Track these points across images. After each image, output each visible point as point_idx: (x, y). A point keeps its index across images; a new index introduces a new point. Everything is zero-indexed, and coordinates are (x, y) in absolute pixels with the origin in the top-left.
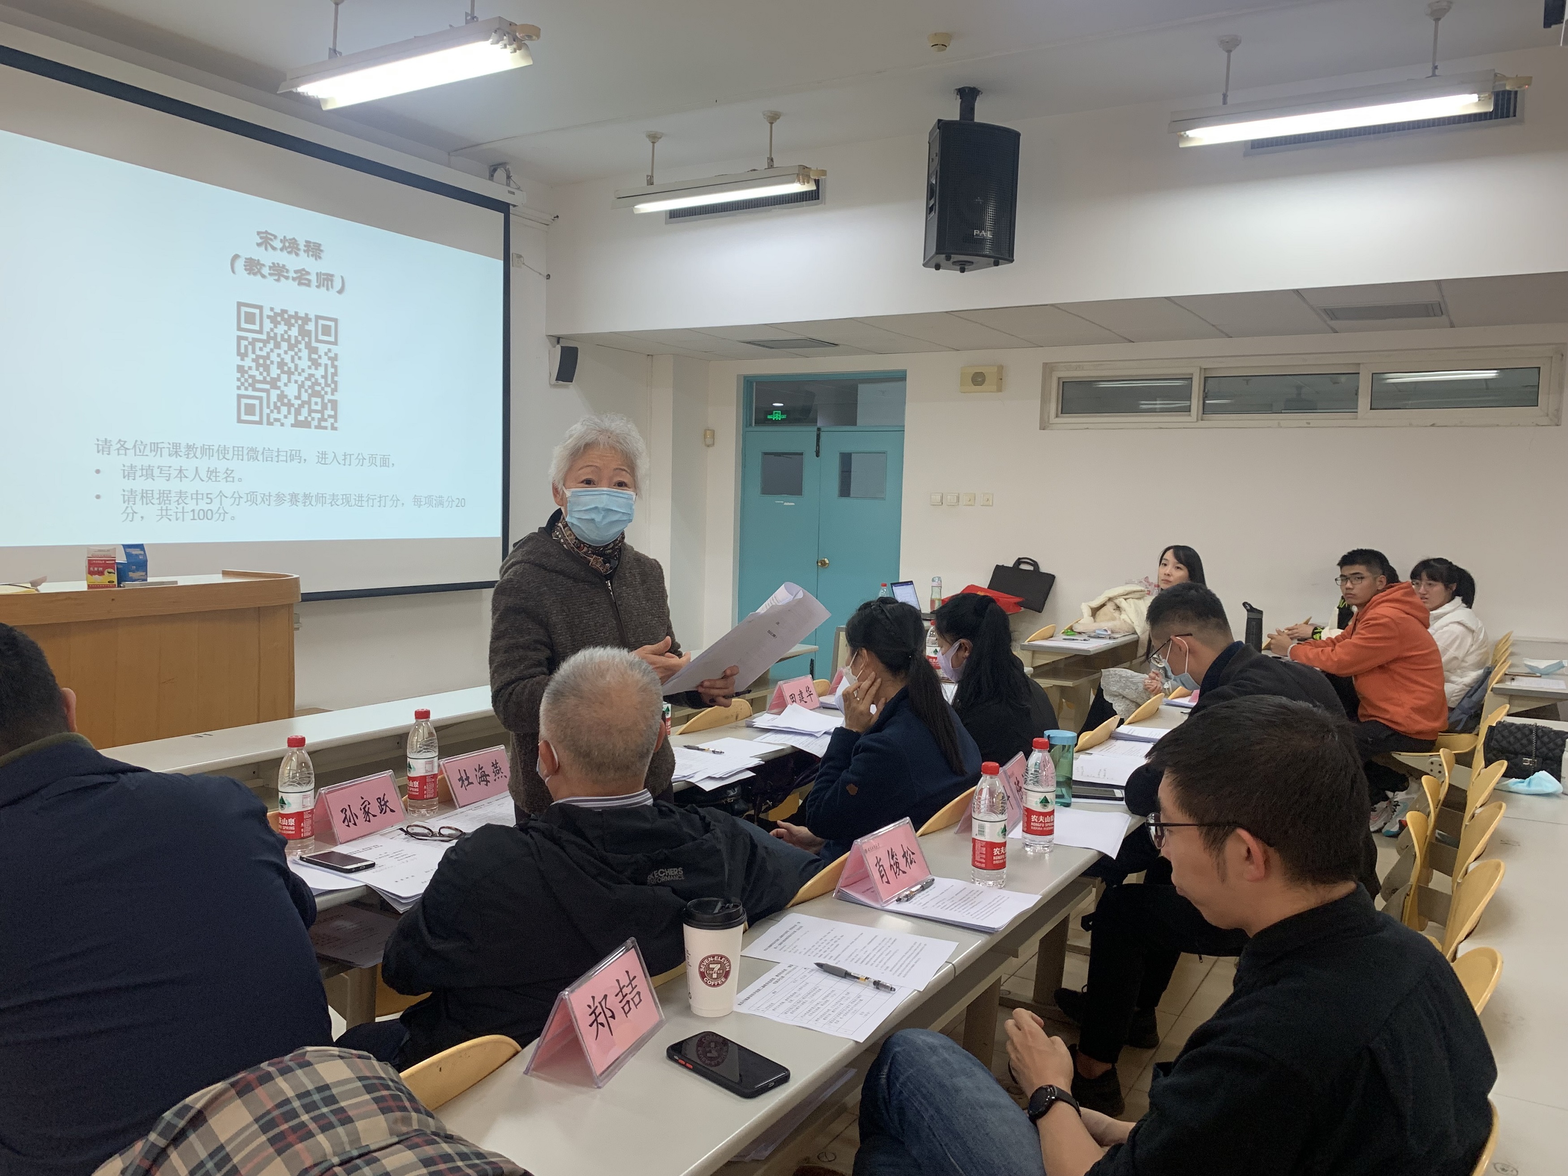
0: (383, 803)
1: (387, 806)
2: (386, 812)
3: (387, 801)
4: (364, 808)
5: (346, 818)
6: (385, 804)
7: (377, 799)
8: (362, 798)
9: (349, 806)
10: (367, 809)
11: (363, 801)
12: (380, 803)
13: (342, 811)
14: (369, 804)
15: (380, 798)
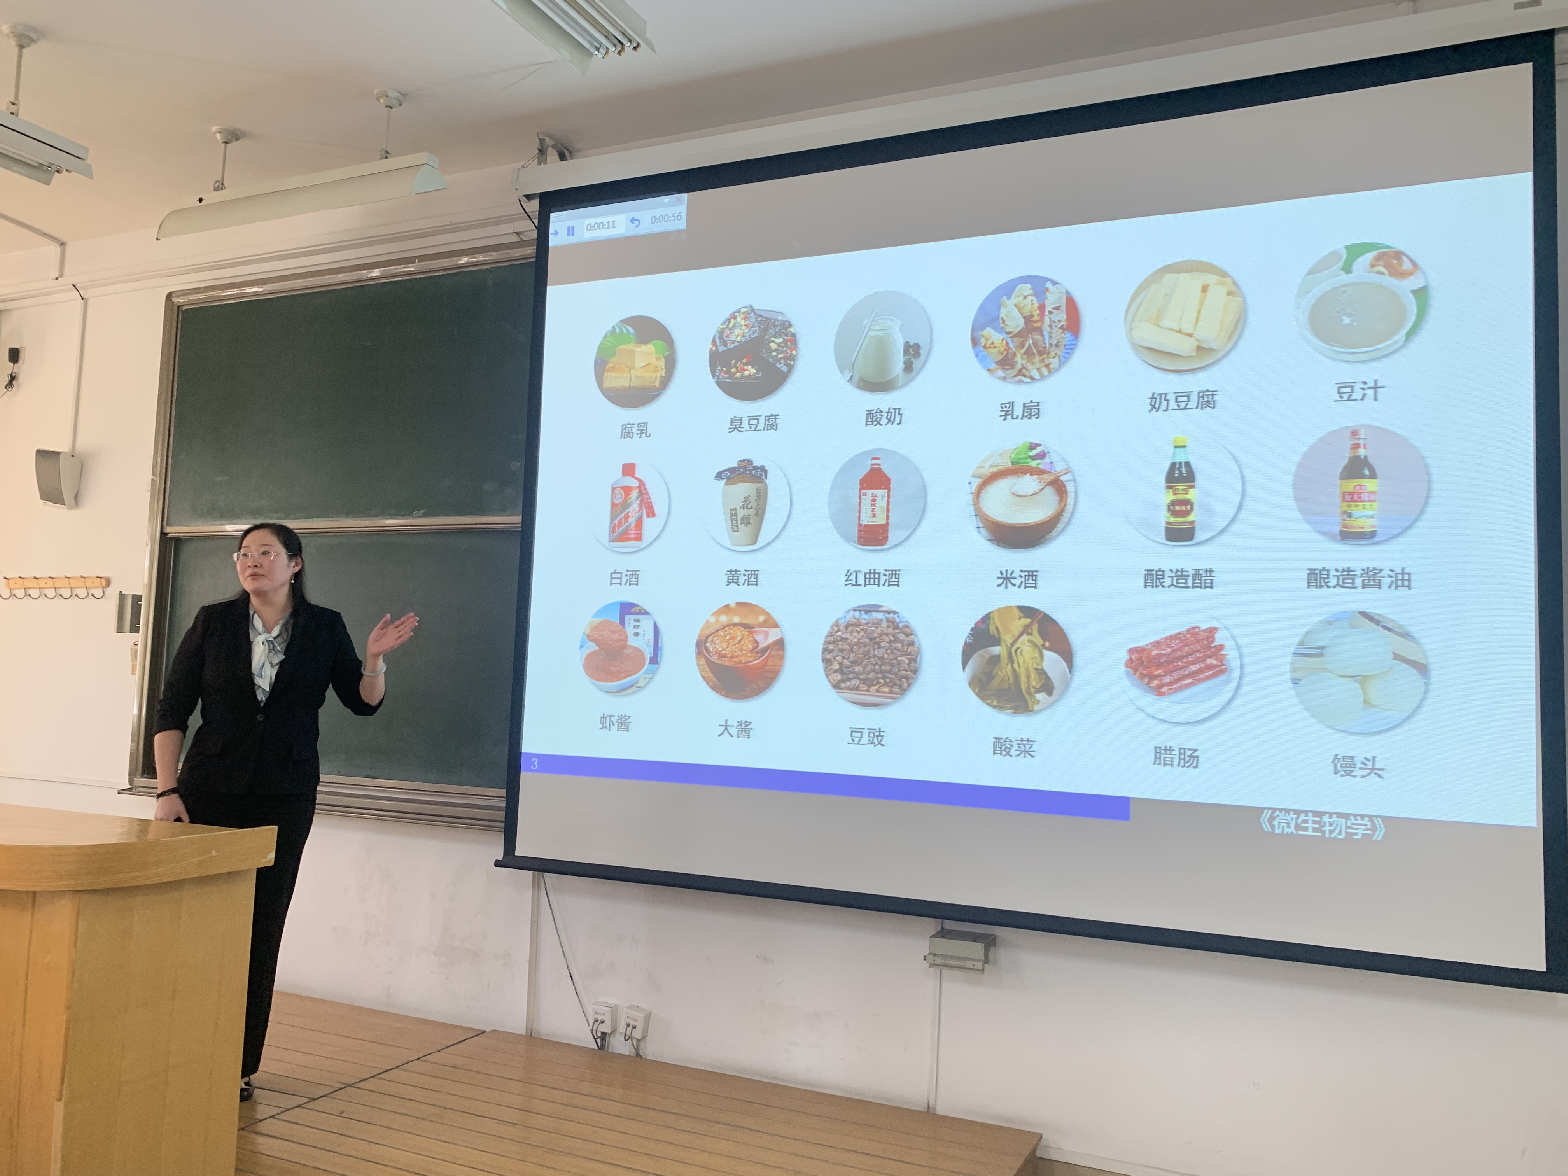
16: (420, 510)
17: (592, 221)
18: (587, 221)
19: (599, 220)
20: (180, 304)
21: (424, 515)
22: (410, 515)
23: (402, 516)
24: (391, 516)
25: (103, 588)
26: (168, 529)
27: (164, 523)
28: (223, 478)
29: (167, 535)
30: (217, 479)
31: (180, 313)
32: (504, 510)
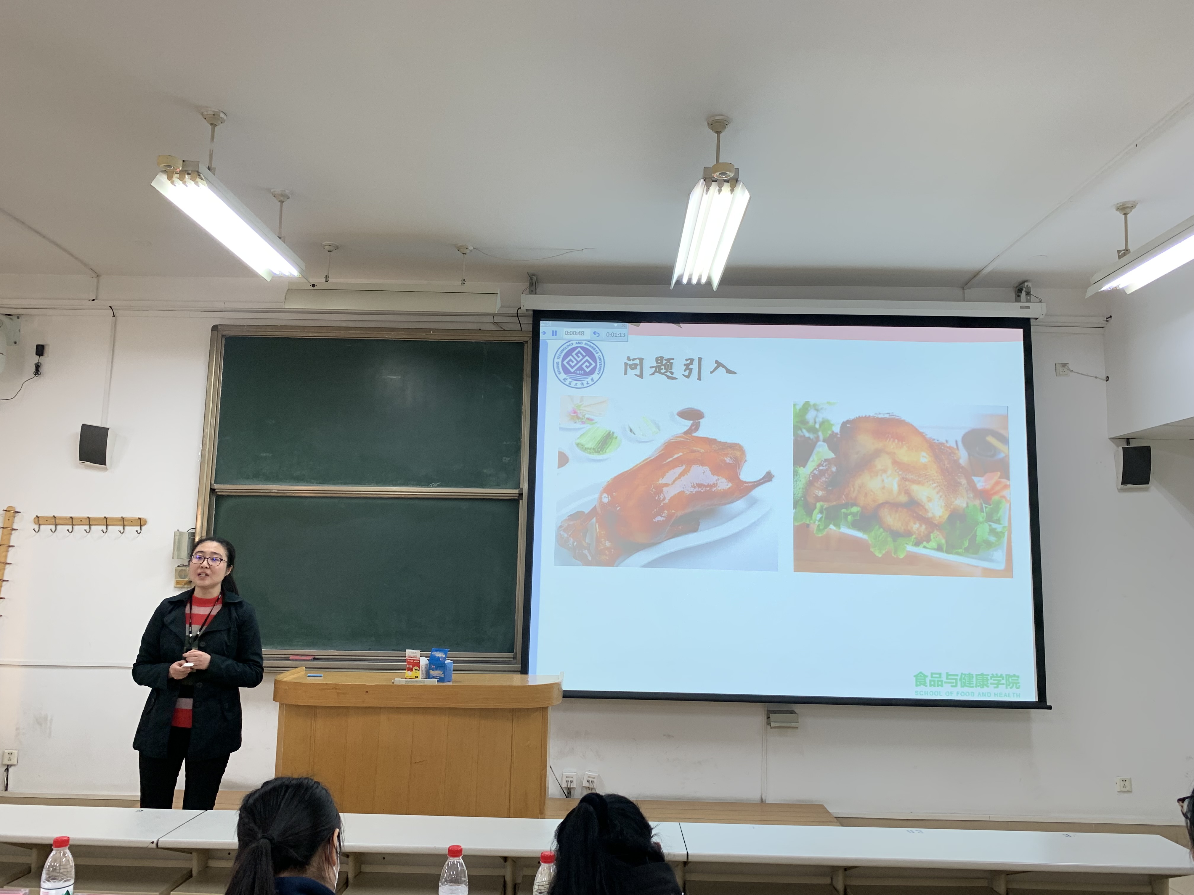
16: (435, 484)
17: (569, 330)
18: (565, 329)
19: (573, 330)
20: (225, 333)
21: (439, 486)
22: (428, 486)
23: (422, 486)
24: (413, 486)
25: (141, 526)
26: (216, 486)
27: (213, 482)
28: (268, 454)
29: (216, 491)
30: (262, 455)
31: (224, 340)
32: (498, 486)
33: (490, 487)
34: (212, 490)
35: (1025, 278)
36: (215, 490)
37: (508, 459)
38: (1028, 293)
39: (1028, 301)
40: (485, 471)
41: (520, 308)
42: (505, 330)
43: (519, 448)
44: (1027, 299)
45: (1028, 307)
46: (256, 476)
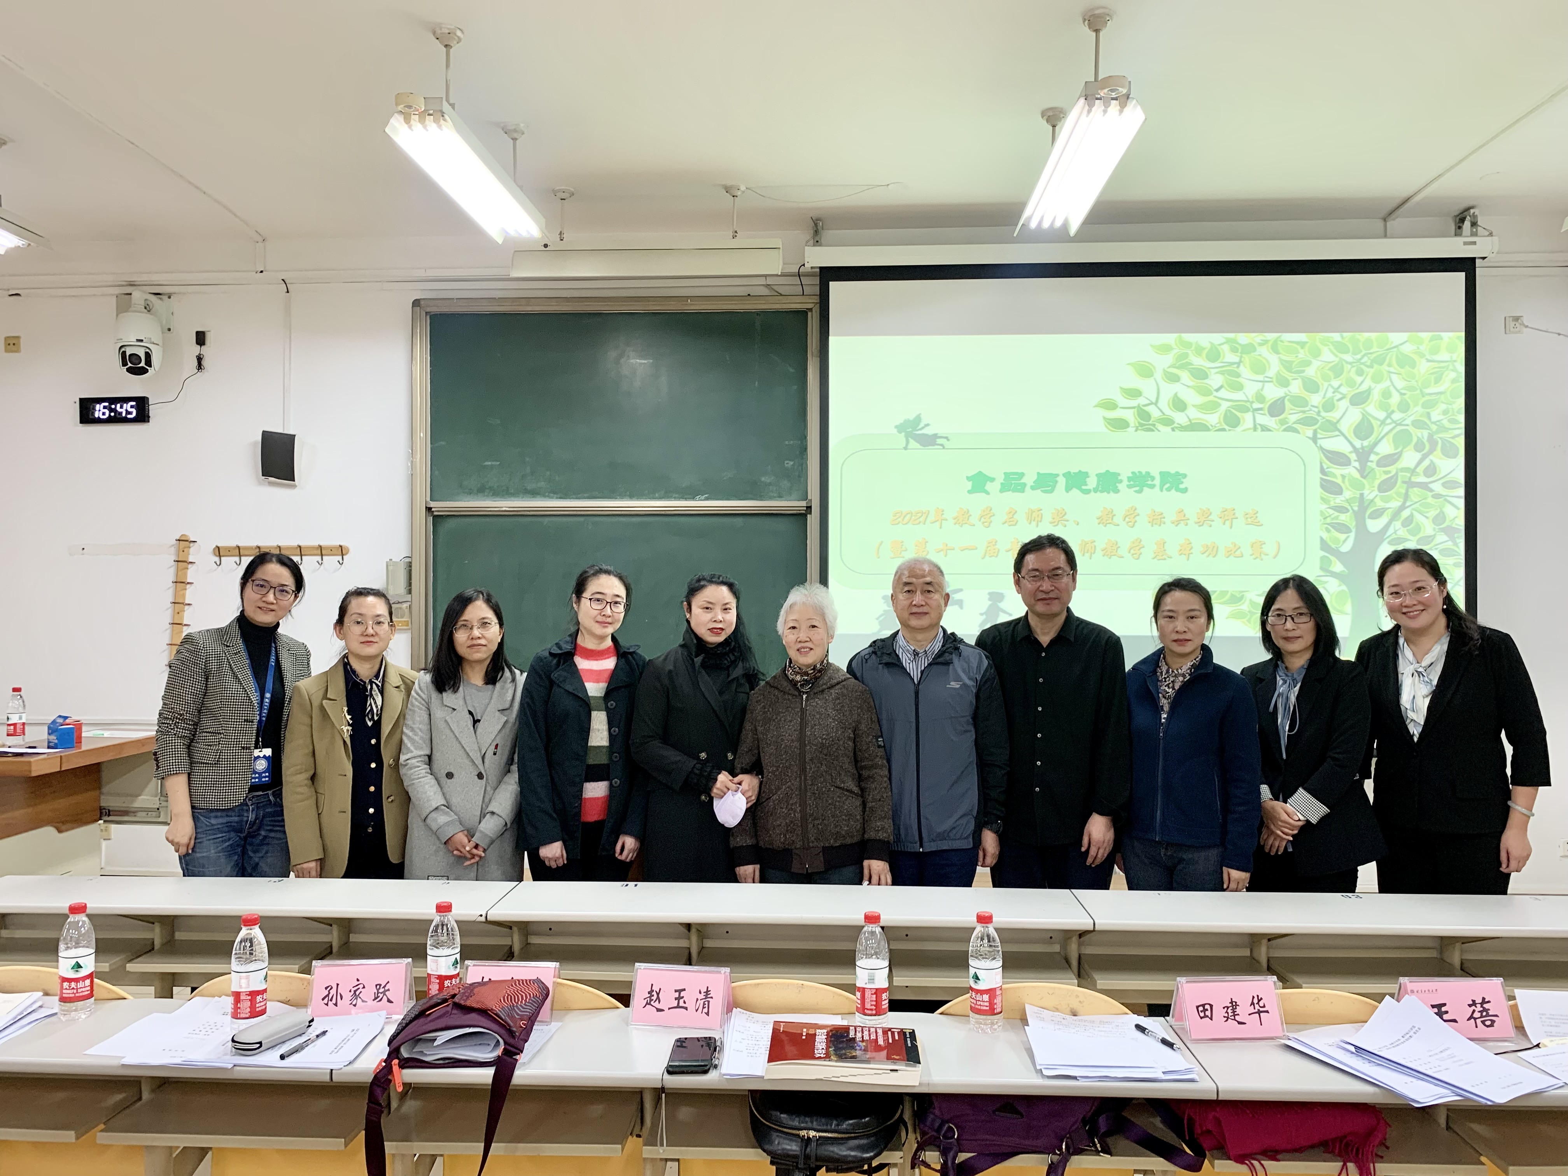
0: (381, 990)
1: (385, 994)
2: (381, 1000)
3: (388, 990)
4: (355, 991)
5: (328, 995)
6: (384, 993)
7: (376, 986)
8: (358, 980)
9: (338, 985)
10: (357, 993)
11: (358, 983)
12: (378, 990)
13: (326, 988)
14: (364, 987)
15: (380, 985)
16: (703, 495)
20: (428, 310)
21: (707, 499)
22: (693, 498)
23: (686, 499)
24: (676, 499)
25: (343, 555)
26: (432, 504)
27: (428, 499)
28: (494, 463)
29: (433, 510)
30: (486, 463)
31: (428, 317)
32: (780, 497)
33: (771, 498)
34: (429, 509)
35: (1471, 204)
36: (431, 508)
37: (792, 463)
38: (1474, 224)
39: (1474, 234)
40: (763, 479)
41: (804, 265)
42: (781, 295)
43: (804, 450)
44: (1471, 231)
45: (1474, 243)
46: (482, 491)
